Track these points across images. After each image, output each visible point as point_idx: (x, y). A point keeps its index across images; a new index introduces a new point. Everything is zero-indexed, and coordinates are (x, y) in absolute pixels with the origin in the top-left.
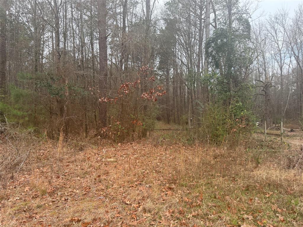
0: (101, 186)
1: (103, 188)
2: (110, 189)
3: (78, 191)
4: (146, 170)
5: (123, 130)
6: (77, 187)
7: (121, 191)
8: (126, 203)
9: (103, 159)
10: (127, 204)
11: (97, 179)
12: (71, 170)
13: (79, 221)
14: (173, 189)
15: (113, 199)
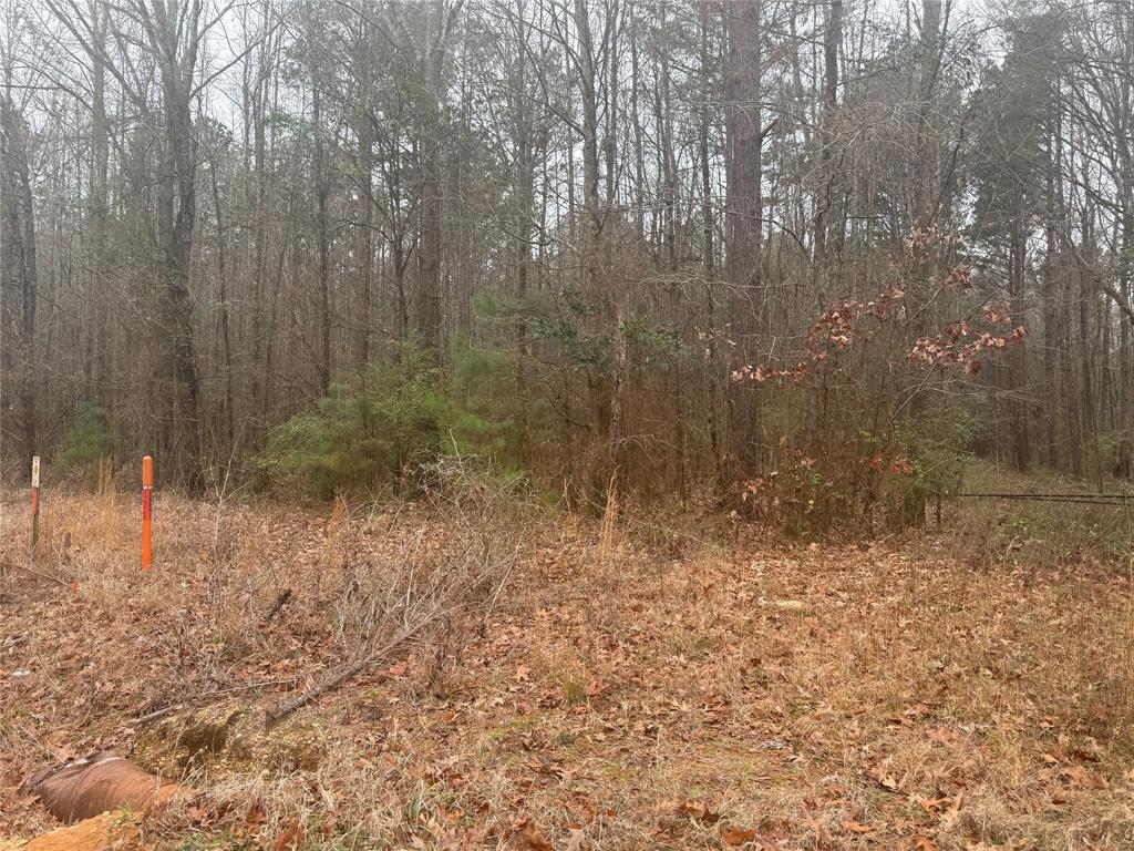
0: (769, 700)
1: (778, 709)
2: (807, 719)
3: (684, 707)
4: (947, 663)
5: (828, 490)
6: (682, 692)
7: (853, 731)
8: (881, 785)
9: (761, 599)
10: (887, 789)
11: (749, 671)
12: (651, 625)
13: (710, 818)
14: (1093, 760)
15: (822, 759)
